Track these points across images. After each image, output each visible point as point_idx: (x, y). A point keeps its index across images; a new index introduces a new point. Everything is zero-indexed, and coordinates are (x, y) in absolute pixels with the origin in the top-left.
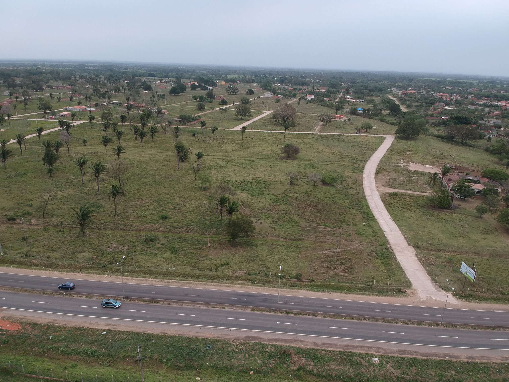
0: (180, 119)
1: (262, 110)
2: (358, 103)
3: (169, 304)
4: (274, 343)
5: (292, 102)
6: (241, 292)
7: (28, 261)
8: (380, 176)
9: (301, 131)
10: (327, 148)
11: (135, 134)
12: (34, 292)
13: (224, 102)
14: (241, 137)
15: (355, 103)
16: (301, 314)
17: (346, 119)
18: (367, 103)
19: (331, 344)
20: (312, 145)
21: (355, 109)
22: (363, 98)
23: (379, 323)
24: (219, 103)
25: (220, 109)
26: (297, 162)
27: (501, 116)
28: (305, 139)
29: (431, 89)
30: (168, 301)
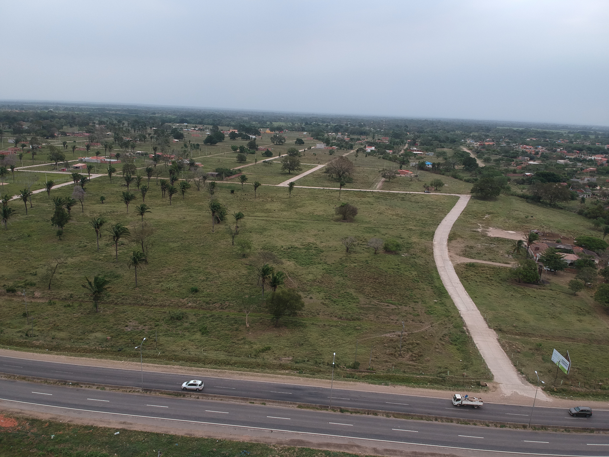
0: (217, 173)
1: (314, 163)
2: (427, 156)
3: (198, 398)
4: (325, 449)
5: (348, 154)
6: (285, 385)
7: (28, 342)
8: (454, 242)
9: (359, 189)
10: (390, 208)
11: (162, 191)
12: (35, 380)
13: (268, 154)
14: (287, 195)
15: (423, 156)
16: (359, 412)
17: (412, 175)
18: (437, 156)
19: (395, 451)
20: (372, 205)
21: (423, 164)
22: (432, 150)
23: (454, 424)
24: (262, 155)
25: (264, 162)
26: (354, 225)
27: (596, 172)
28: (365, 197)
29: (512, 140)
30: (196, 395)
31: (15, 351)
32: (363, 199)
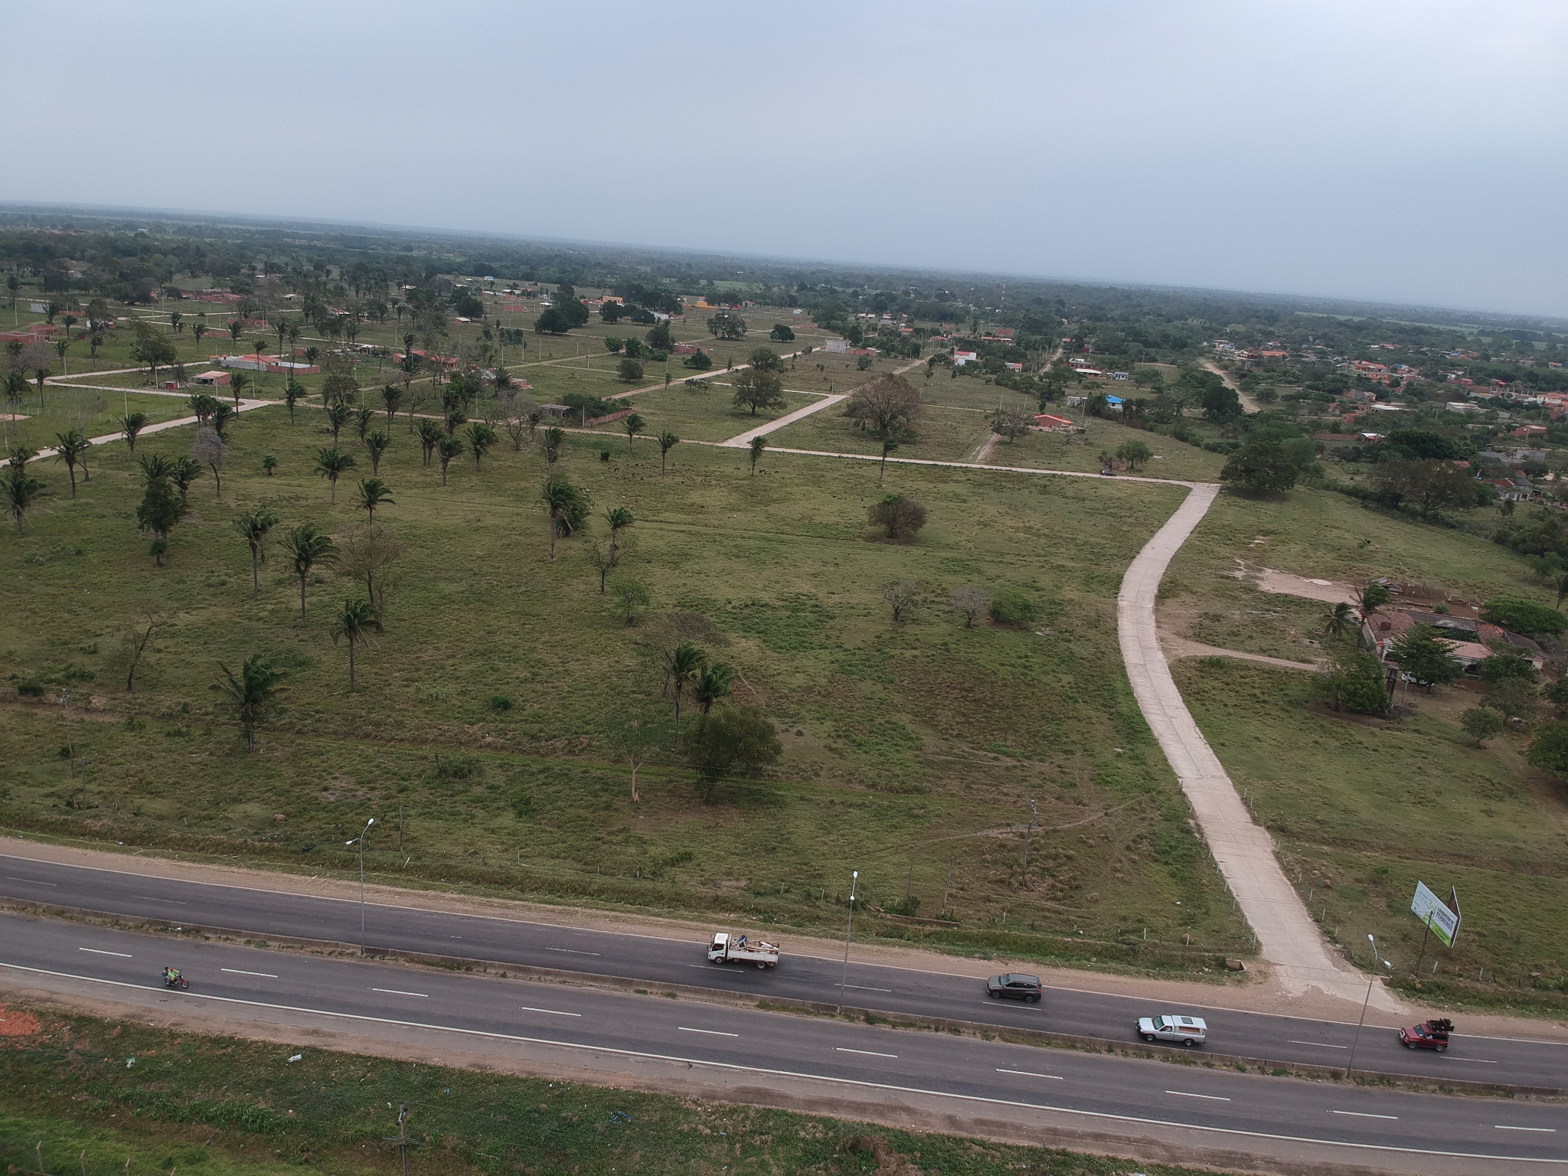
0: (565, 408)
1: (817, 390)
2: (1111, 381)
3: (504, 976)
4: (825, 1113)
5: (907, 369)
7: (73, 821)
8: (1171, 604)
9: (933, 460)
10: (1010, 511)
11: (424, 447)
12: (88, 918)
13: (701, 362)
14: (745, 469)
15: (1099, 381)
16: (912, 1025)
17: (1071, 427)
18: (1137, 381)
19: (1003, 1125)
20: (965, 501)
21: (1101, 400)
22: (1125, 367)
23: (1156, 1062)
24: (685, 364)
25: (689, 382)
26: (915, 551)
27: (1546, 437)
28: (946, 482)
29: (1332, 347)
30: (501, 967)
31: (39, 845)
32: (941, 486)
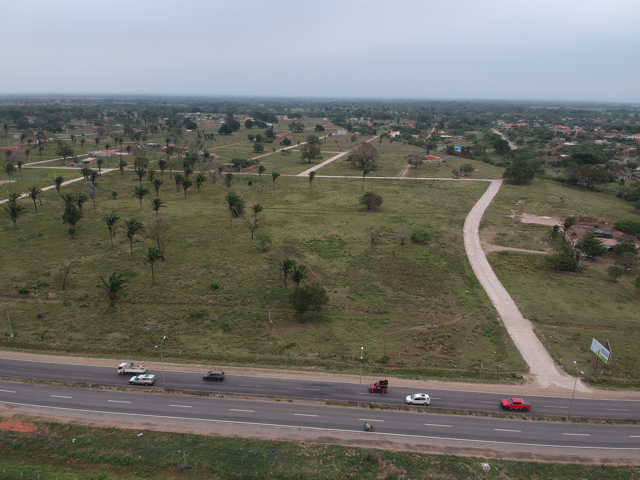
0: (233, 164)
1: (335, 151)
2: (455, 140)
3: (222, 397)
4: (356, 445)
5: (371, 140)
6: (312, 381)
7: (44, 344)
8: (485, 230)
9: (384, 177)
10: (417, 196)
11: (177, 184)
12: (53, 383)
13: (287, 142)
14: (308, 185)
15: (451, 140)
16: (389, 408)
17: (440, 160)
18: (466, 139)
19: (428, 446)
20: (398, 193)
21: (452, 148)
22: (461, 134)
23: (489, 418)
24: (281, 143)
25: (282, 151)
26: (379, 215)
27: (636, 152)
28: (390, 186)
29: (546, 120)
30: (220, 393)
31: (31, 354)
32: (388, 187)
